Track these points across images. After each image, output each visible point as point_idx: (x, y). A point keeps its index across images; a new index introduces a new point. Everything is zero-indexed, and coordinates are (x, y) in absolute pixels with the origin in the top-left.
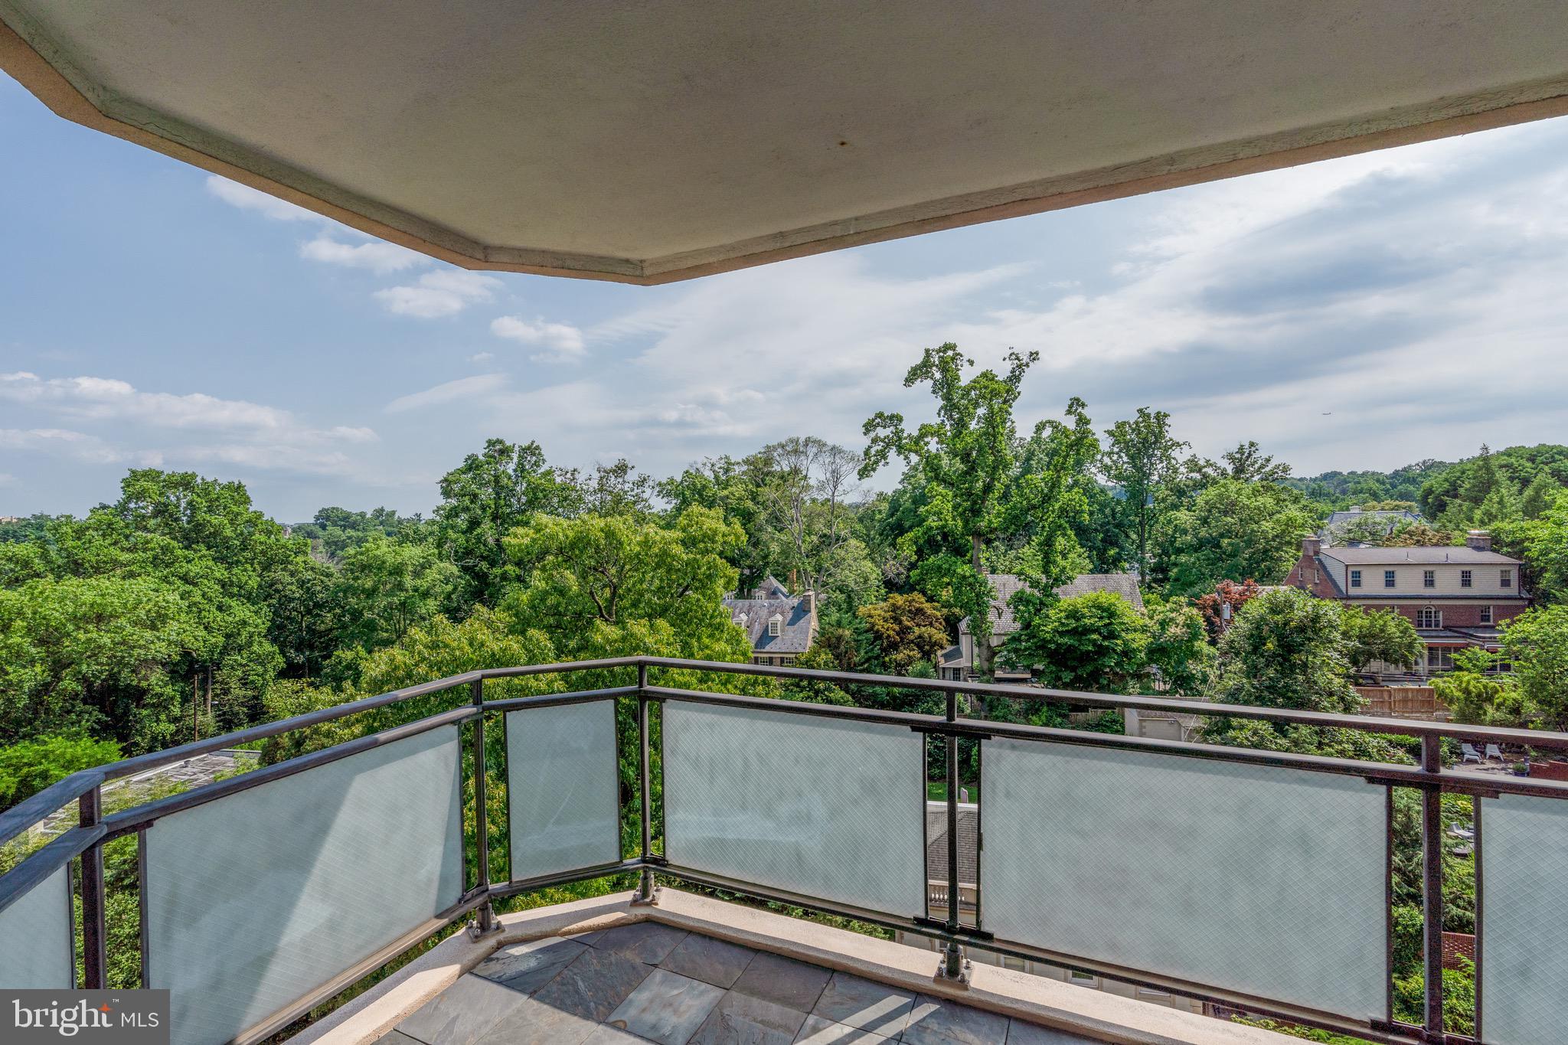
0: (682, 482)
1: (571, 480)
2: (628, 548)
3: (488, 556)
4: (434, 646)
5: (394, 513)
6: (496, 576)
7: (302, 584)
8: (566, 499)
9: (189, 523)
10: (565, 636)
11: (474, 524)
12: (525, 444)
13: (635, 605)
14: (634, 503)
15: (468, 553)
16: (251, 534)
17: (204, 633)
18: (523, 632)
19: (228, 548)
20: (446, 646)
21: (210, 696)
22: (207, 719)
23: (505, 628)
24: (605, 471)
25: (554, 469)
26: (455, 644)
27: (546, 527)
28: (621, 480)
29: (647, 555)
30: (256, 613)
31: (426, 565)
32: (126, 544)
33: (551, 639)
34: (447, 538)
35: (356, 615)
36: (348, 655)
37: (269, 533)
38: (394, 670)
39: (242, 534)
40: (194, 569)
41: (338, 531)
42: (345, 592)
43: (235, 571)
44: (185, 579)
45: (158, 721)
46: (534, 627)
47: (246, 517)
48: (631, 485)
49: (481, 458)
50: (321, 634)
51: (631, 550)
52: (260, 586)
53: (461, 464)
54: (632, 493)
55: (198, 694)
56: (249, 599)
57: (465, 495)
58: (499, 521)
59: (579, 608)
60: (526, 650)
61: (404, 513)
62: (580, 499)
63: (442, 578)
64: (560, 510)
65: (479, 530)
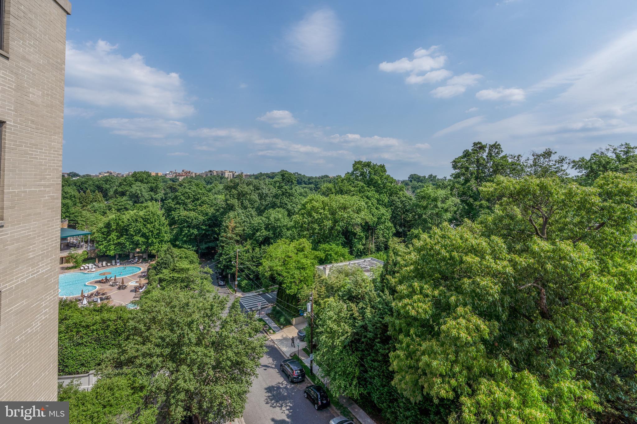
0: (590, 160)
1: (517, 161)
2: (556, 196)
3: (473, 196)
4: (443, 237)
5: (436, 176)
6: (477, 206)
7: (402, 202)
8: (514, 169)
9: (369, 178)
10: (514, 242)
11: (467, 181)
12: (492, 143)
13: (561, 230)
14: (556, 172)
15: (464, 194)
16: (386, 183)
17: (372, 216)
18: (489, 236)
19: (379, 188)
20: (449, 238)
21: (373, 238)
22: (372, 246)
23: (480, 232)
24: (537, 155)
25: (507, 155)
26: (453, 237)
27: (503, 182)
28: (547, 160)
29: (570, 201)
30: (387, 211)
31: (447, 198)
32: (353, 185)
33: (505, 242)
34: (454, 187)
35: (420, 216)
36: (416, 232)
37: (392, 183)
38: (426, 245)
39: (383, 183)
40: (370, 194)
41: (416, 183)
42: (416, 206)
43: (381, 196)
44: (368, 198)
45: (359, 244)
46: (495, 235)
47: (384, 177)
48: (554, 163)
49: (470, 151)
50: (408, 222)
51: (558, 198)
52: (388, 202)
53: (461, 154)
54: (555, 167)
55: (370, 237)
56: (385, 206)
57: (463, 168)
58: (479, 180)
59: (523, 228)
60: (490, 246)
61: (440, 177)
62: (522, 170)
63: (453, 204)
64: (511, 175)
65: (469, 184)
